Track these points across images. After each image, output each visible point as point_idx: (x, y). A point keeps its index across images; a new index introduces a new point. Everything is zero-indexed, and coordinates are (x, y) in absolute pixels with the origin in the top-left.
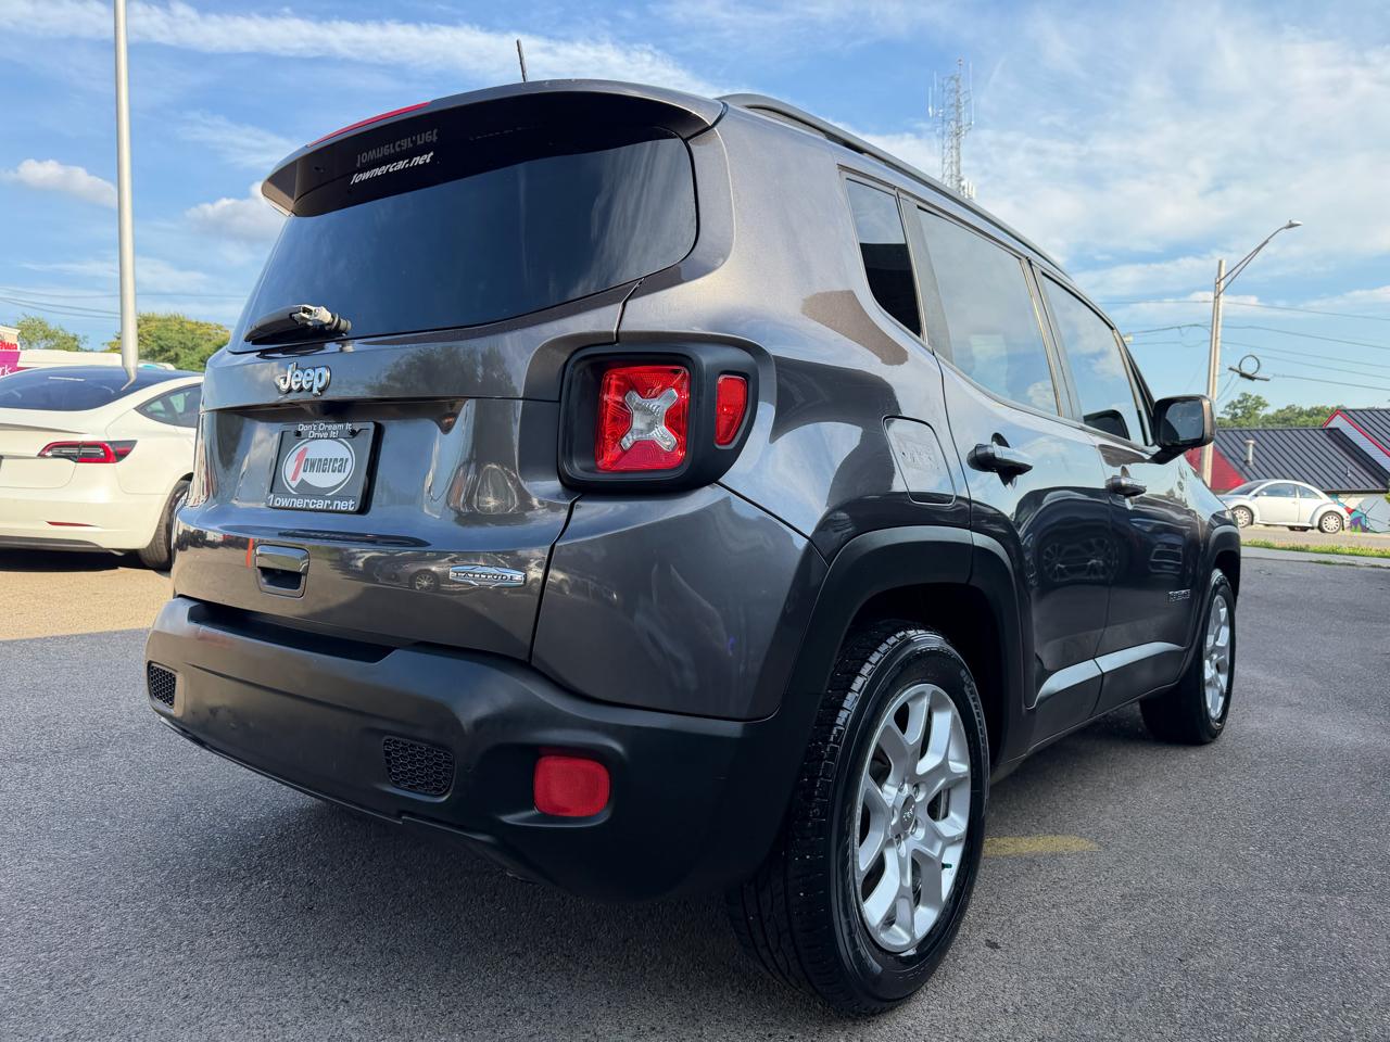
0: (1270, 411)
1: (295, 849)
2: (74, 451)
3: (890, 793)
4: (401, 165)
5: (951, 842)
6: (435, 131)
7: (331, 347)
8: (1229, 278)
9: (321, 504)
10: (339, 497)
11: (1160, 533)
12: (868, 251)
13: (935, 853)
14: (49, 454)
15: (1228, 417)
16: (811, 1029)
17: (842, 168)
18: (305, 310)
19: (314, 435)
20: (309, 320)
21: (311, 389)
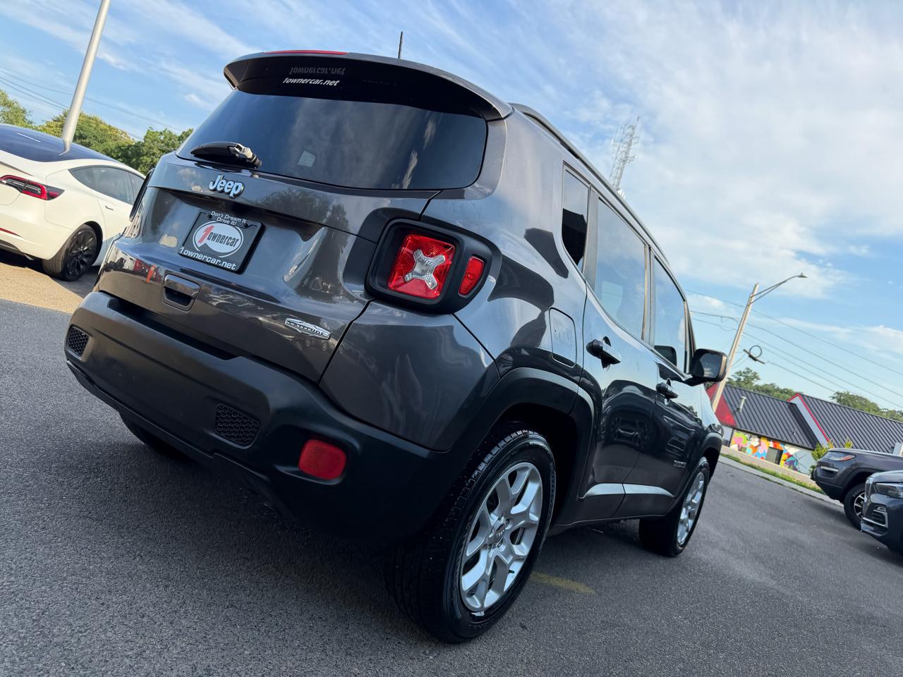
0: (760, 383)
1: (119, 465)
2: (22, 185)
3: (494, 519)
4: (318, 82)
5: (518, 559)
6: (344, 69)
7: (246, 173)
8: (758, 297)
9: (214, 261)
10: (227, 260)
11: (677, 429)
12: (566, 214)
13: (508, 562)
14: (5, 182)
15: (735, 380)
16: (411, 641)
17: (565, 163)
18: (238, 147)
19: (221, 220)
20: (238, 153)
21: (229, 193)
